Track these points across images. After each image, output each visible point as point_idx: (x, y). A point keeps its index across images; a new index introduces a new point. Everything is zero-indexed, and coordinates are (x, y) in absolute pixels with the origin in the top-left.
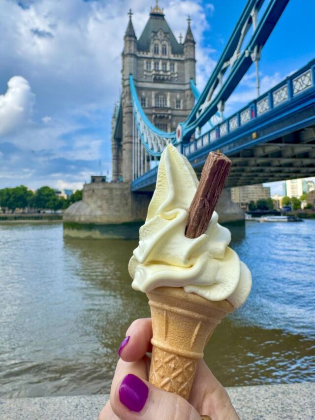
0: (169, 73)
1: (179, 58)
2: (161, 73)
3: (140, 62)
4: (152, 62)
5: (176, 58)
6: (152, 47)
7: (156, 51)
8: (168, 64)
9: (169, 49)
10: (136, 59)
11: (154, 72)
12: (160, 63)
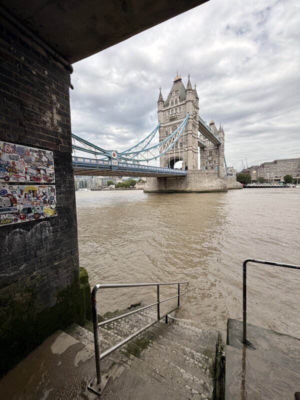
0: (177, 114)
1: (184, 103)
2: (173, 115)
3: (165, 113)
4: (171, 111)
5: (182, 104)
6: (170, 102)
7: (172, 103)
8: (178, 108)
9: (178, 99)
10: (162, 113)
11: (170, 116)
12: (174, 109)
